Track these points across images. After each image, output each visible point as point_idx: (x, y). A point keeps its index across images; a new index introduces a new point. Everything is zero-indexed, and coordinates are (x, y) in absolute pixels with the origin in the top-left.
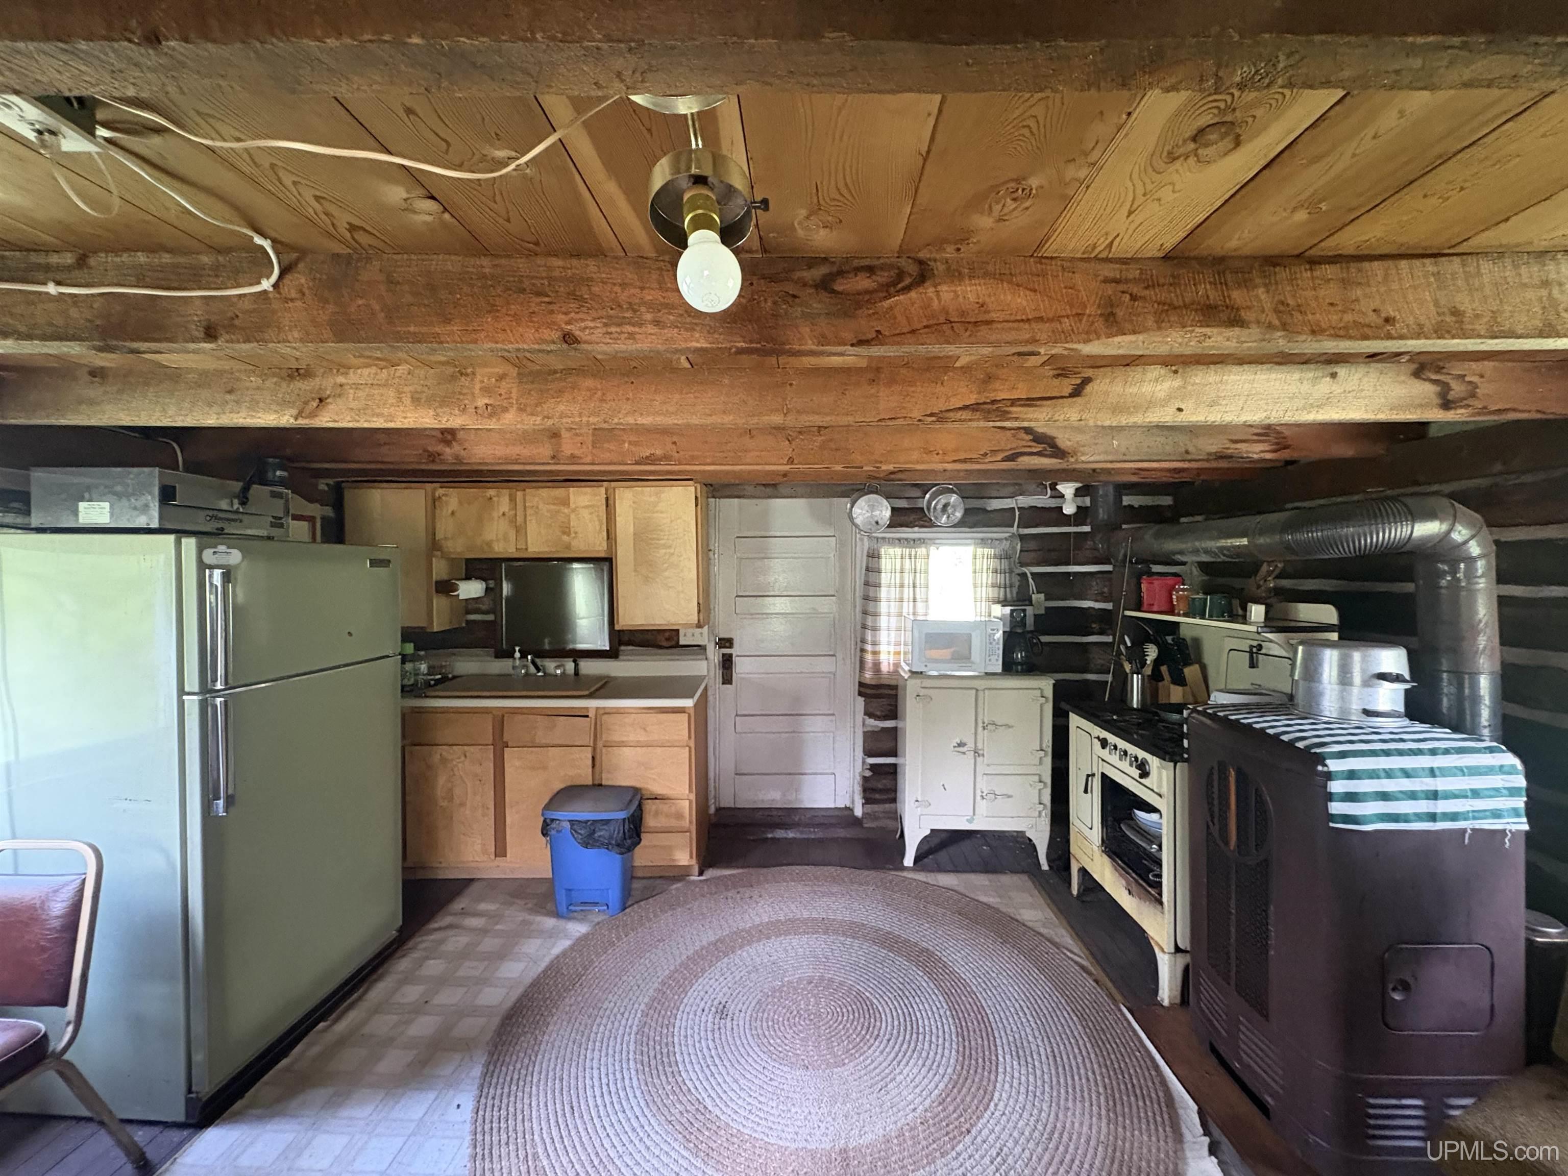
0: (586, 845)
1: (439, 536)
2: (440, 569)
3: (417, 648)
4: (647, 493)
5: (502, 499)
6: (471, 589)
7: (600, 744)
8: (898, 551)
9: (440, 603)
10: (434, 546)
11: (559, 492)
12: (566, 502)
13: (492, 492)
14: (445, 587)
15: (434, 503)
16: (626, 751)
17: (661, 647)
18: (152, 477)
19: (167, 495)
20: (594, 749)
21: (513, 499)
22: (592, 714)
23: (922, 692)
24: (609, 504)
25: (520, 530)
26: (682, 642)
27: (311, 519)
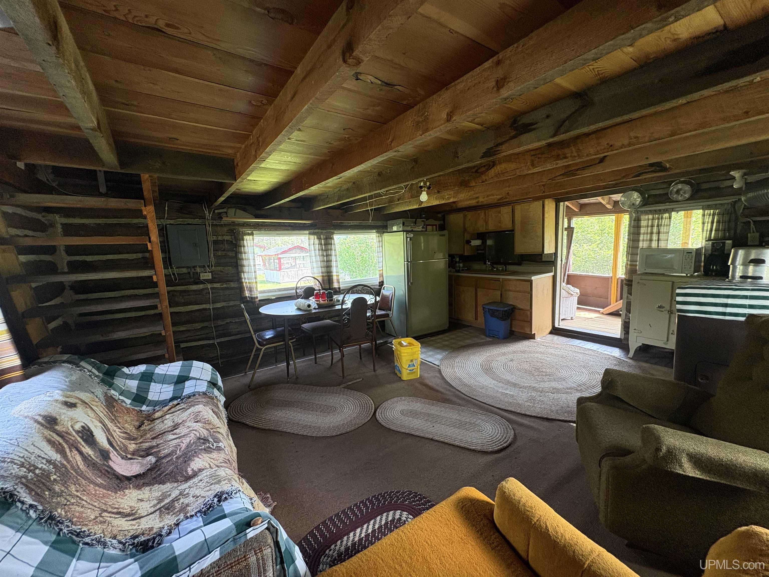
0: (492, 316)
1: (466, 226)
2: (467, 237)
3: (460, 260)
4: (525, 206)
5: (482, 214)
6: (476, 243)
7: (503, 290)
8: (651, 217)
9: (467, 247)
10: (465, 230)
11: (498, 209)
12: (500, 212)
13: (479, 212)
14: (468, 242)
15: (465, 217)
16: (511, 293)
17: (537, 262)
18: (401, 221)
19: (403, 224)
20: (502, 291)
21: (485, 213)
22: (501, 280)
23: (640, 281)
24: (513, 211)
25: (487, 223)
26: (543, 260)
27: (436, 225)
